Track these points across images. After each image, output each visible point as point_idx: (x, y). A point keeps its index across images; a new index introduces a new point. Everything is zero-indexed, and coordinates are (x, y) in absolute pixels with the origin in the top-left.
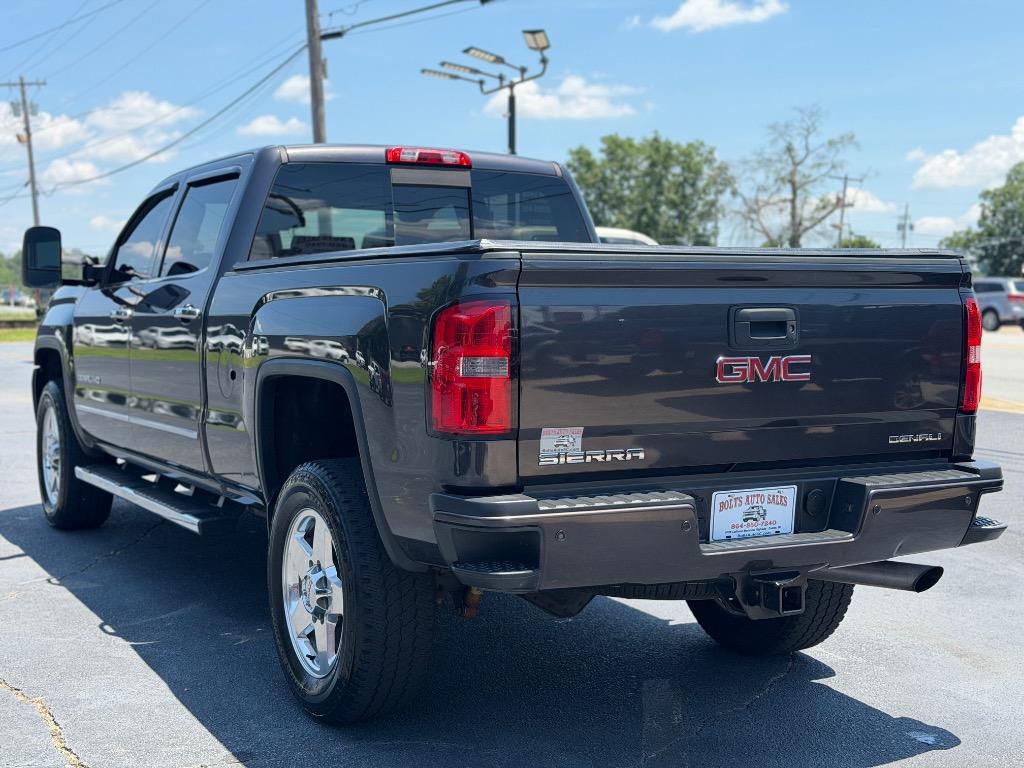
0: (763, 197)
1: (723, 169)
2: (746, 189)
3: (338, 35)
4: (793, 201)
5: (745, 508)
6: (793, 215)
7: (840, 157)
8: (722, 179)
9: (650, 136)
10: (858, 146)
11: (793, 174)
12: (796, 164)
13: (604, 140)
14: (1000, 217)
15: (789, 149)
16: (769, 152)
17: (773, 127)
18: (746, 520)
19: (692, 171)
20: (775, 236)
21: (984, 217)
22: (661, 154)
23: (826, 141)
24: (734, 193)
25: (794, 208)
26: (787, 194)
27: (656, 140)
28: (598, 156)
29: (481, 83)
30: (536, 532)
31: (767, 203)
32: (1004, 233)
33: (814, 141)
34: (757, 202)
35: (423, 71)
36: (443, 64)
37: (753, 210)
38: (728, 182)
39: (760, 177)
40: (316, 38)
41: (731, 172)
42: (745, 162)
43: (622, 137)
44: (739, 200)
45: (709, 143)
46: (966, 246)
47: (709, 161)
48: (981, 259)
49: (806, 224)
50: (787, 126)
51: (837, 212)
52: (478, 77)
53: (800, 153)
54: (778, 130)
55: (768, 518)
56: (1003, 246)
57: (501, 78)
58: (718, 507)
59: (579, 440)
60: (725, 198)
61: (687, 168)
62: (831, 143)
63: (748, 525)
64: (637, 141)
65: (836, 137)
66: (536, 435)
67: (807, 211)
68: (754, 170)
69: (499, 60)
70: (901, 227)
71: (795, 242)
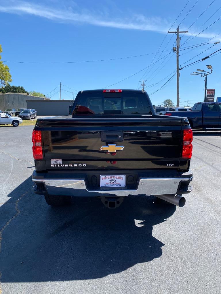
3: (181, 69)
29: (202, 75)
35: (191, 74)
36: (194, 72)
40: (178, 69)
52: (201, 74)
57: (205, 74)
69: (203, 71)
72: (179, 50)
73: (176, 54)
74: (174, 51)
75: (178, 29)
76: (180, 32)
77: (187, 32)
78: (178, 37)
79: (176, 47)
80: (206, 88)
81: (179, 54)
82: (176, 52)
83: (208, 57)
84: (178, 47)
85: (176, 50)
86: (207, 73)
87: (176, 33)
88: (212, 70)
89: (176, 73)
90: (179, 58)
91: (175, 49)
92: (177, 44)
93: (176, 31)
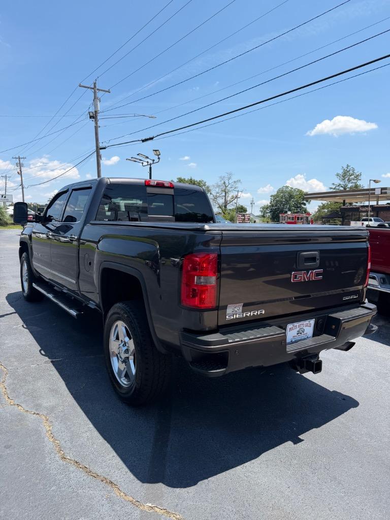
0: (218, 195)
1: (208, 187)
2: (214, 193)
3: (104, 148)
4: (225, 196)
5: (298, 329)
6: (225, 200)
9: (190, 178)
10: (241, 182)
11: (225, 189)
12: (226, 187)
13: (178, 179)
14: (275, 202)
15: (224, 183)
16: (220, 183)
17: (221, 177)
18: (297, 334)
20: (221, 204)
21: (271, 202)
22: (192, 183)
23: (233, 181)
24: (211, 194)
25: (225, 198)
26: (224, 194)
27: (191, 179)
30: (228, 352)
31: (219, 197)
32: (276, 206)
33: (231, 181)
34: (216, 196)
37: (216, 198)
39: (217, 190)
40: (98, 149)
42: (214, 186)
43: (183, 178)
44: (212, 195)
45: (205, 180)
46: (267, 209)
47: (204, 185)
48: (270, 212)
49: (228, 202)
50: (224, 177)
51: (236, 199)
53: (227, 184)
54: (222, 178)
55: (305, 333)
56: (276, 209)
58: (289, 330)
59: (241, 308)
62: (235, 182)
63: (298, 336)
64: (186, 179)
65: (236, 180)
66: (225, 308)
67: (228, 199)
68: (216, 188)
70: (251, 203)
71: (225, 206)
72: (98, 118)
73: (93, 124)
74: (91, 117)
75: (95, 84)
76: (98, 90)
77: (109, 92)
78: (95, 98)
81: (99, 125)
82: (94, 120)
84: (96, 112)
85: (94, 117)
87: (93, 90)
88: (159, 158)
89: (96, 153)
90: (99, 130)
91: (91, 114)
92: (95, 107)
93: (93, 86)
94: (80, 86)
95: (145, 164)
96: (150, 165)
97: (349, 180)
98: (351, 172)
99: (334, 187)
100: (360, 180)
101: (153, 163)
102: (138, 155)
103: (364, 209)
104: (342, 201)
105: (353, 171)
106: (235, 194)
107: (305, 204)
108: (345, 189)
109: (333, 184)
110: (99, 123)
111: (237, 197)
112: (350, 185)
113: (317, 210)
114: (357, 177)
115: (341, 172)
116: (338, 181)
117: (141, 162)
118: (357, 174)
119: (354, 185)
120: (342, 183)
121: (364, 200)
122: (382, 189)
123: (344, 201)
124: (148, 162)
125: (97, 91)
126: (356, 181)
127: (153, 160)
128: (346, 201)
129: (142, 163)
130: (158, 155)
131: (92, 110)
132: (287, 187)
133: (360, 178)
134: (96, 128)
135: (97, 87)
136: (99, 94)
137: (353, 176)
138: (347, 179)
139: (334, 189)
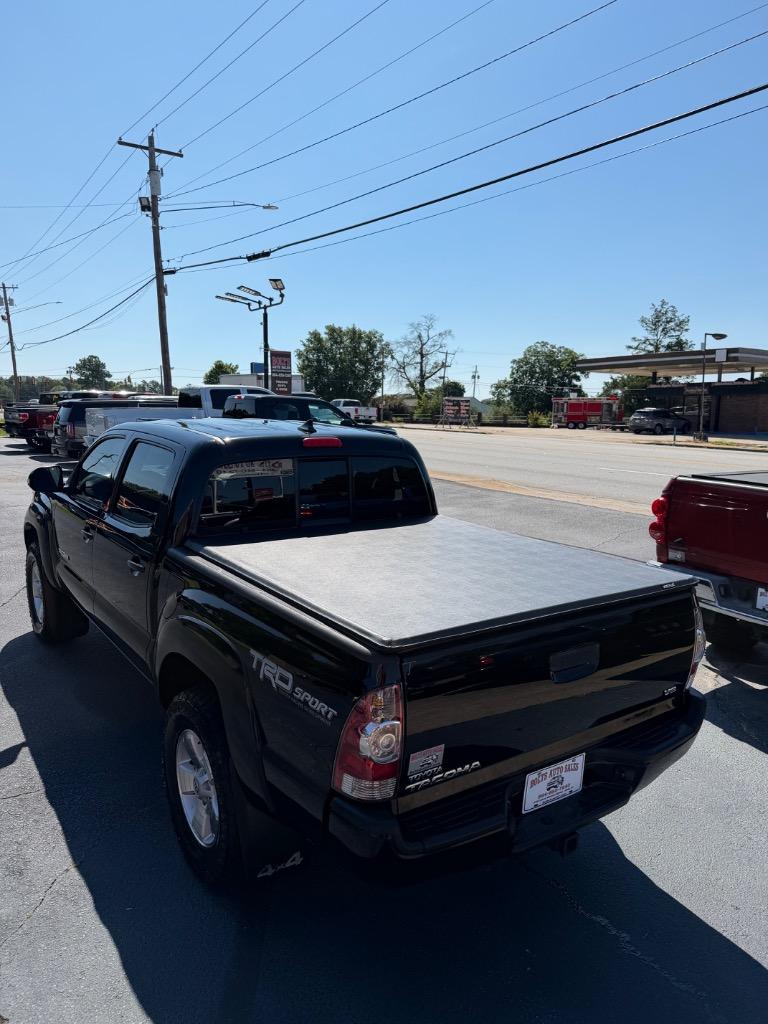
0: (407, 361)
1: (387, 345)
2: (399, 356)
3: (173, 272)
4: (421, 363)
6: (421, 370)
7: (444, 342)
8: (387, 351)
9: (351, 327)
10: (453, 336)
11: (421, 349)
12: (423, 345)
13: (327, 327)
14: (520, 373)
15: (420, 337)
16: (411, 338)
17: (411, 325)
19: (372, 346)
20: (411, 381)
21: (513, 373)
22: (355, 336)
23: (438, 333)
24: (393, 358)
25: (422, 367)
26: (418, 359)
27: (354, 329)
28: (324, 336)
31: (409, 364)
32: (521, 382)
33: (432, 333)
34: (404, 363)
35: (217, 297)
37: (402, 367)
38: (390, 352)
39: (405, 350)
40: (160, 273)
41: (392, 347)
42: (398, 342)
43: (336, 326)
44: (395, 362)
45: (380, 331)
46: (504, 387)
47: (380, 341)
48: (511, 394)
49: (428, 375)
50: (419, 325)
51: (443, 369)
53: (425, 339)
54: (415, 326)
56: (521, 388)
60: (388, 360)
61: (368, 343)
62: (440, 334)
64: (344, 329)
65: (442, 331)
67: (428, 369)
68: (402, 347)
70: (474, 377)
71: (422, 384)
72: (160, 209)
73: (150, 221)
74: (144, 208)
75: (151, 139)
76: (157, 150)
77: (181, 156)
78: (152, 168)
79: (149, 195)
80: (266, 346)
81: (161, 224)
82: (150, 213)
83: (266, 254)
84: (154, 197)
85: (150, 206)
86: (267, 303)
87: (147, 152)
88: (282, 296)
89: (155, 280)
90: (161, 233)
91: (145, 203)
92: (152, 188)
93: (146, 144)
94: (121, 143)
95: (255, 306)
96: (265, 308)
97: (665, 332)
98: (670, 315)
99: (635, 344)
100: (687, 330)
101: (271, 305)
102: (239, 288)
103: (692, 391)
104: (651, 374)
105: (674, 312)
106: (440, 358)
107: (578, 379)
108: (657, 348)
109: (634, 339)
110: (161, 222)
111: (444, 365)
112: (666, 341)
113: (601, 391)
114: (681, 325)
115: (649, 315)
116: (642, 333)
117: (247, 302)
118: (681, 319)
119: (674, 340)
120: (650, 337)
121: (694, 372)
122: (729, 351)
123: (655, 374)
124: (260, 303)
125: (157, 154)
126: (677, 333)
127: (271, 300)
128: (658, 375)
129: (249, 304)
130: (280, 289)
131: (147, 193)
132: (544, 344)
133: (686, 327)
134: (156, 230)
135: (156, 147)
136: (161, 160)
137: (672, 324)
138: (661, 329)
139: (636, 348)
